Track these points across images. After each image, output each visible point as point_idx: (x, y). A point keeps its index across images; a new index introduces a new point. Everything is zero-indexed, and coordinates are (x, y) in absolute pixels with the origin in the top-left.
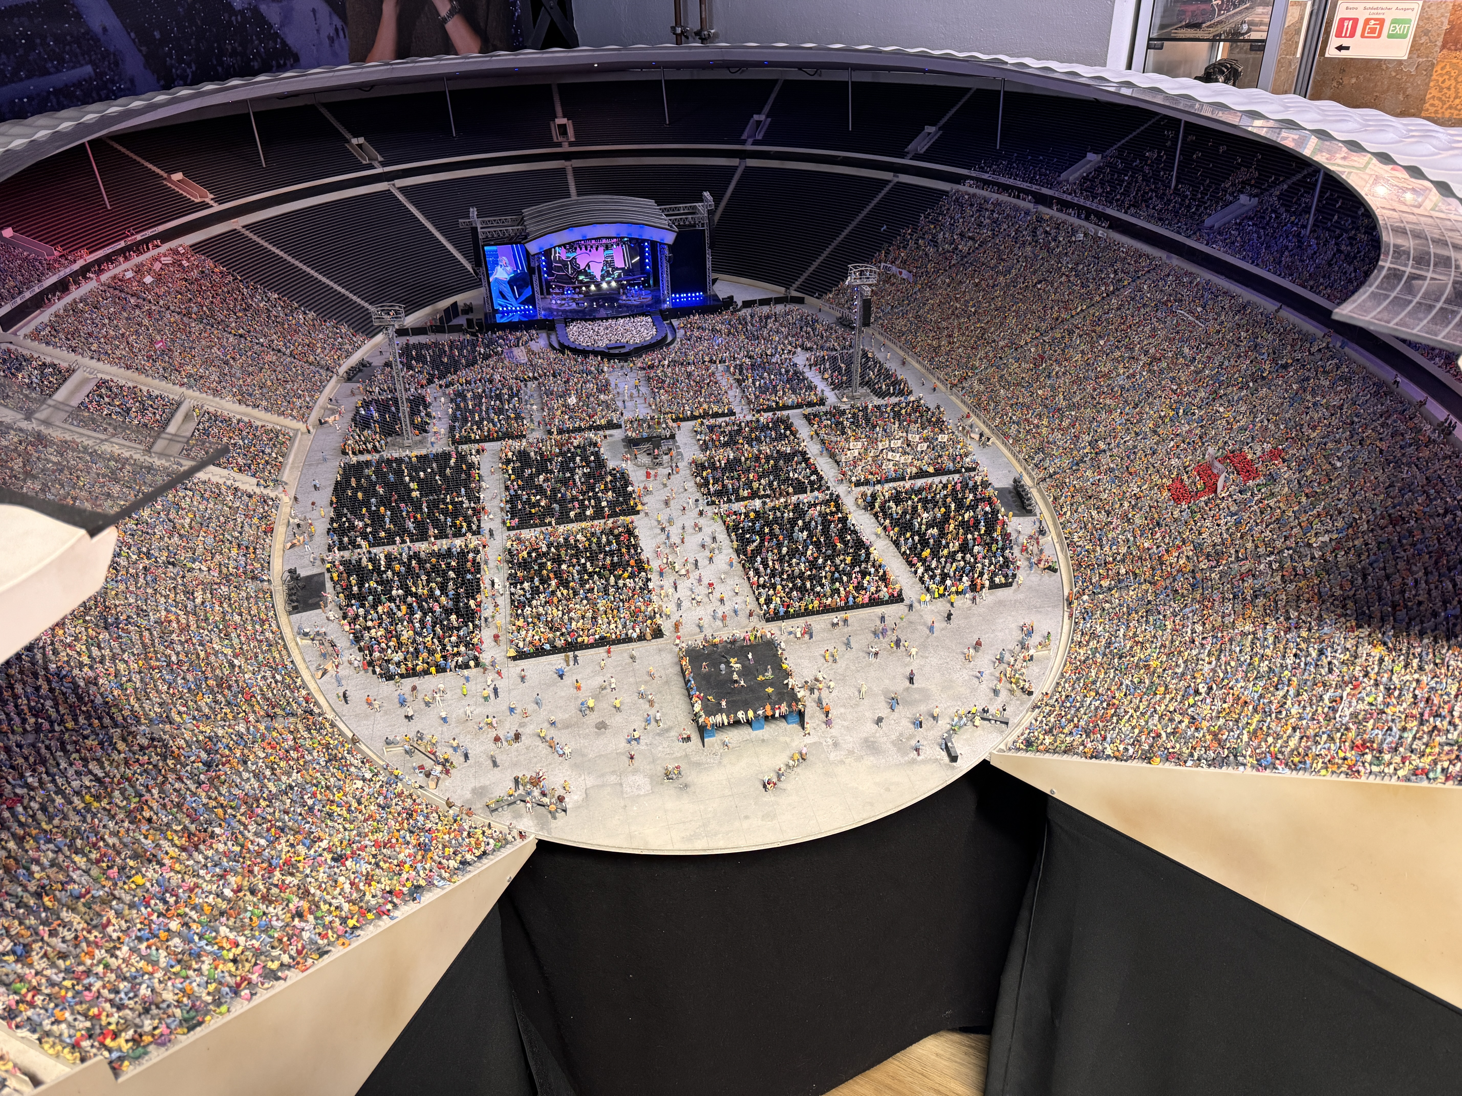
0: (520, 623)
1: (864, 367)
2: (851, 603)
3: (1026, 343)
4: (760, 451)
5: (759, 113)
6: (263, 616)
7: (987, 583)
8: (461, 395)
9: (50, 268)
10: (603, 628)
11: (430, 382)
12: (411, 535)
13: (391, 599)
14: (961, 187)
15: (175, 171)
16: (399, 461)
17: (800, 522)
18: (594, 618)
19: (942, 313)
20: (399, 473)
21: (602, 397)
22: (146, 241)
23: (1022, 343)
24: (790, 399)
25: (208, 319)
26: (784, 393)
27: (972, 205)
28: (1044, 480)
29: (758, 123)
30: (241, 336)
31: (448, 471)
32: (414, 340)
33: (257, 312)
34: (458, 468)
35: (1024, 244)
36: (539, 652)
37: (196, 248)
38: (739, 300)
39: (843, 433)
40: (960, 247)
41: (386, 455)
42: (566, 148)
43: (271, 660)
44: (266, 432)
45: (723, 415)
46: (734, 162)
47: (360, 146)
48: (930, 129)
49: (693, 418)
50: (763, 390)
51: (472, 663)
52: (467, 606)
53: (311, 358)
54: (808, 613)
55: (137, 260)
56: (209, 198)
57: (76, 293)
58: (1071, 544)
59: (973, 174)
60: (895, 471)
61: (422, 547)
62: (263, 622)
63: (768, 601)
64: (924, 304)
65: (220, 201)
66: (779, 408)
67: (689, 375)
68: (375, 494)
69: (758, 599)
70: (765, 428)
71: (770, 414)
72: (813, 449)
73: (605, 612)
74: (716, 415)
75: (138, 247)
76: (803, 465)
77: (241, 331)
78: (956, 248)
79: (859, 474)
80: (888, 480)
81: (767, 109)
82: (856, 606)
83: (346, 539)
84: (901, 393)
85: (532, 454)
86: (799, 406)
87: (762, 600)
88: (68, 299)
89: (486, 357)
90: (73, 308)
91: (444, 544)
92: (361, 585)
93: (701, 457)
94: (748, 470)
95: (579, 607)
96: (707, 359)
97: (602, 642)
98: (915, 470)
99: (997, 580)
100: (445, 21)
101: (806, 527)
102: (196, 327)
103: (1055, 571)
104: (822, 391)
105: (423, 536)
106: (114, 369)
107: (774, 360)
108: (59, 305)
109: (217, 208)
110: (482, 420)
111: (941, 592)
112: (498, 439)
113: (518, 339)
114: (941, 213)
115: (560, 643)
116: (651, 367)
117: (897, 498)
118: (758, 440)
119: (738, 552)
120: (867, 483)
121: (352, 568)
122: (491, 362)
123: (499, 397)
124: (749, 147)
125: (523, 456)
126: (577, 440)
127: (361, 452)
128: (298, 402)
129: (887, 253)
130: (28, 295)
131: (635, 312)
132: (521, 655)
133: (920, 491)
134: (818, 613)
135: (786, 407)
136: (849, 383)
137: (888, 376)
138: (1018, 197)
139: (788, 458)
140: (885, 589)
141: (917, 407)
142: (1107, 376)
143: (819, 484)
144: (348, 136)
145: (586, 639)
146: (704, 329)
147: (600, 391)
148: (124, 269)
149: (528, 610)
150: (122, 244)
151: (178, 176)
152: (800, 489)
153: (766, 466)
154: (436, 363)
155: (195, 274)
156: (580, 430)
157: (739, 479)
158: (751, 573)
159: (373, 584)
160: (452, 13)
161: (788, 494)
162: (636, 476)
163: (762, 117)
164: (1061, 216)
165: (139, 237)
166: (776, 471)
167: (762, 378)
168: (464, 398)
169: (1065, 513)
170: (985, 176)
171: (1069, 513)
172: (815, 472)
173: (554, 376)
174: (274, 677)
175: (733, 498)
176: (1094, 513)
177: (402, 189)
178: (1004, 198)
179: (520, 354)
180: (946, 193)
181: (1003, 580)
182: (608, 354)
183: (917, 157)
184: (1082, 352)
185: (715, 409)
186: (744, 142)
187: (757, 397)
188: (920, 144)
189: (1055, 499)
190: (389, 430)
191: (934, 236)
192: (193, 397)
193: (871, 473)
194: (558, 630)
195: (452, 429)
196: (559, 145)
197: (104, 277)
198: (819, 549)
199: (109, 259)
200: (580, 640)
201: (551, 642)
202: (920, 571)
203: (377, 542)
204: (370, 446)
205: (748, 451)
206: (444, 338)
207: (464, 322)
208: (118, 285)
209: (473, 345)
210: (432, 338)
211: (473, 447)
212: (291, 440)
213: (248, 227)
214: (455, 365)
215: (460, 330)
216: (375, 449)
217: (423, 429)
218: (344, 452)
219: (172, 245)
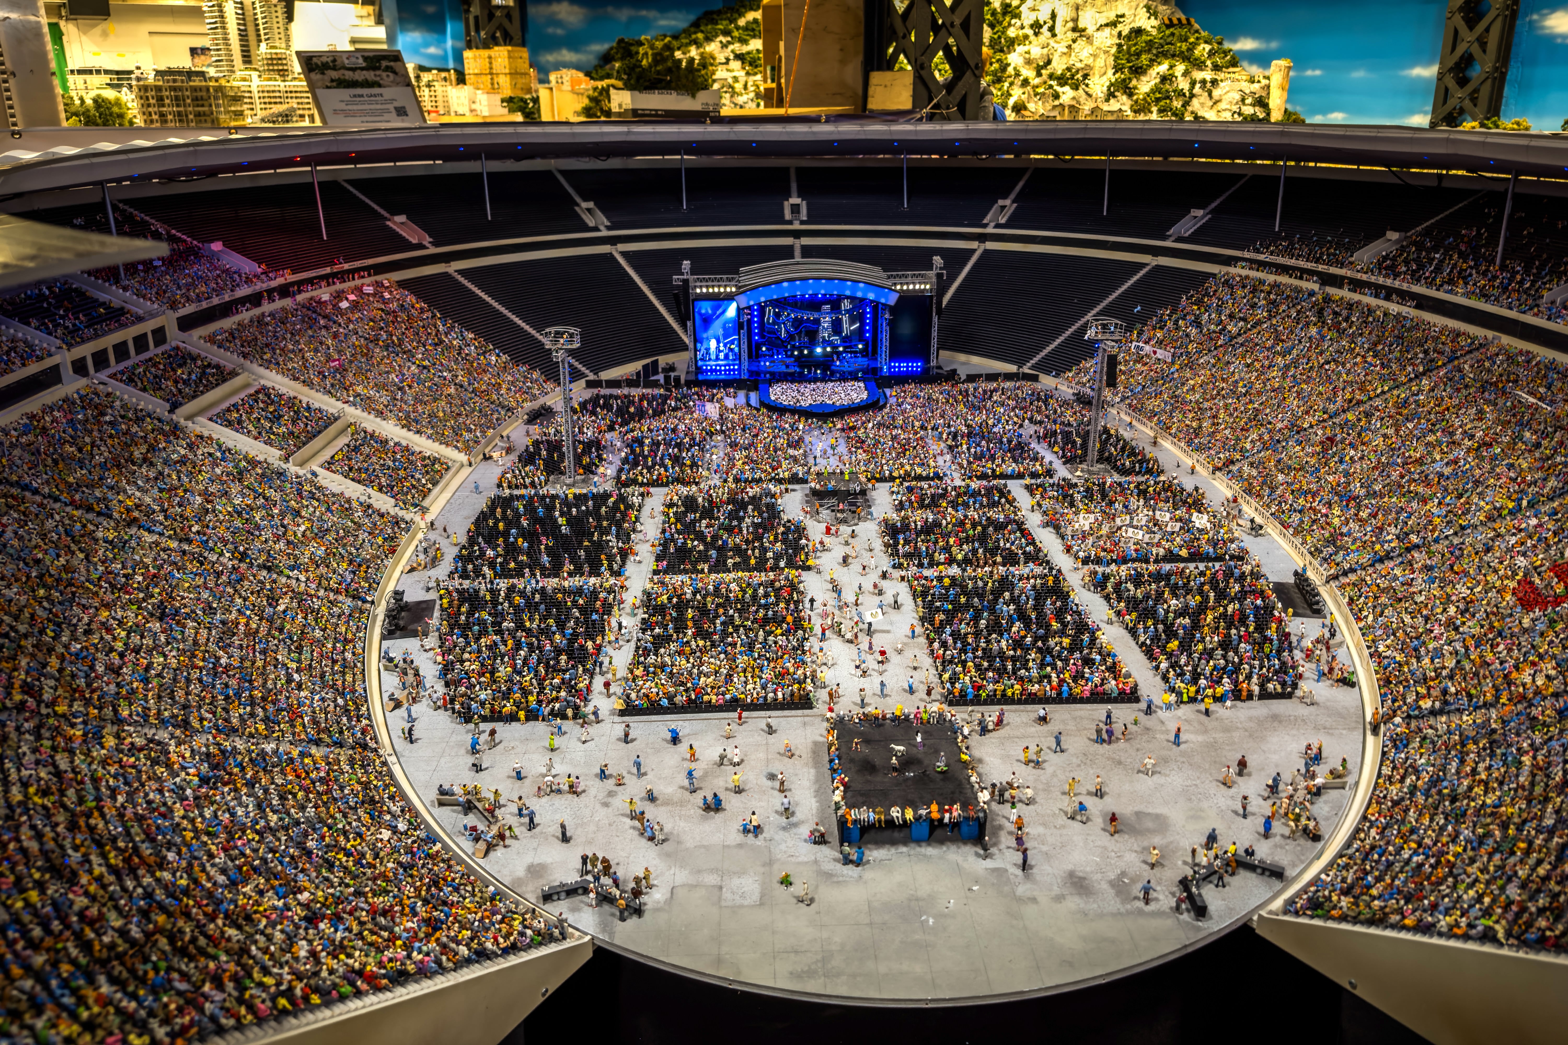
0: (639, 672)
1: (1104, 444)
2: (1065, 695)
3: (1311, 426)
4: (966, 517)
5: (1005, 197)
6: (350, 636)
7: (1256, 689)
8: (640, 442)
9: (248, 281)
10: (738, 687)
11: (611, 428)
12: (543, 569)
13: (500, 632)
14: (1232, 270)
15: (399, 213)
16: (554, 497)
17: (1007, 595)
18: (729, 677)
19: (1204, 393)
20: (550, 508)
21: (791, 452)
22: (353, 271)
23: (1306, 425)
24: (1010, 467)
25: (397, 350)
26: (1003, 461)
27: (1244, 287)
28: (1336, 577)
29: (1003, 207)
30: (425, 367)
31: (604, 509)
32: (605, 391)
33: (450, 347)
34: (615, 508)
35: (1307, 325)
36: (653, 708)
37: (403, 284)
38: (963, 374)
39: (1072, 505)
40: (1229, 328)
41: (543, 491)
42: (796, 226)
43: (340, 683)
44: (424, 458)
45: (927, 478)
46: (974, 245)
47: (589, 210)
48: (1197, 213)
49: (892, 479)
50: (978, 457)
51: (570, 712)
52: (583, 648)
53: (494, 397)
54: (1005, 700)
55: (339, 286)
56: (427, 240)
57: (267, 307)
58: (1375, 655)
59: (1247, 255)
60: (1136, 550)
61: (552, 583)
62: (346, 641)
63: (954, 679)
64: (1183, 384)
65: (436, 244)
66: (995, 476)
67: (894, 438)
68: (518, 526)
69: (941, 676)
70: (975, 494)
71: (985, 483)
72: (1033, 521)
73: (745, 671)
74: (919, 478)
75: (342, 276)
76: (1018, 534)
77: (426, 363)
78: (1224, 329)
79: (1088, 548)
80: (1124, 560)
81: (1013, 196)
82: (1073, 699)
83: (470, 567)
84: (1149, 471)
85: (700, 500)
86: (1020, 476)
87: (946, 676)
88: (257, 311)
89: (675, 409)
90: (260, 321)
91: (576, 581)
92: (470, 613)
93: (894, 517)
94: (949, 535)
95: (713, 662)
96: (917, 424)
97: (733, 705)
98: (1162, 552)
99: (1270, 686)
101: (1014, 600)
102: (378, 353)
103: (1352, 685)
104: (1051, 463)
105: (555, 571)
106: (279, 378)
107: (995, 430)
108: (246, 315)
109: (433, 250)
110: (654, 464)
111: (1192, 695)
112: (667, 484)
113: (713, 395)
114: (1207, 294)
115: (680, 699)
116: (853, 428)
117: (1137, 579)
118: (966, 505)
119: (922, 619)
120: (1098, 561)
121: (472, 599)
122: (679, 414)
123: (679, 445)
124: (990, 230)
125: (690, 503)
126: (753, 491)
127: (517, 487)
128: (467, 436)
129: (1140, 333)
130: (216, 301)
131: (845, 377)
132: (630, 710)
133: (1168, 576)
134: (1020, 702)
135: (1003, 476)
136: (1083, 459)
137: (1133, 453)
138: (1301, 278)
139: (1000, 527)
140: (1113, 682)
141: (1168, 487)
142: (1420, 461)
143: (1036, 556)
144: (578, 199)
145: (714, 698)
146: (918, 397)
147: (789, 445)
148: (325, 294)
149: (652, 659)
150: (328, 270)
151: (401, 218)
152: (1011, 559)
153: (971, 532)
154: (621, 412)
155: (394, 306)
156: (759, 481)
157: (936, 542)
158: (936, 645)
159: (485, 615)
161: (995, 563)
162: (815, 530)
163: (1007, 202)
164: (1356, 297)
165: (346, 266)
166: (983, 538)
167: (978, 445)
168: (641, 444)
169: (1366, 617)
170: (1261, 257)
171: (1371, 618)
172: (1033, 543)
173: (744, 430)
174: (335, 701)
175: (926, 561)
176: (1407, 619)
177: (624, 254)
178: (1284, 279)
179: (712, 410)
180: (1212, 275)
181: (1279, 689)
182: (806, 413)
183: (1180, 240)
184: (1385, 436)
185: (919, 470)
186: (985, 226)
187: (969, 463)
188: (1185, 227)
189: (1351, 601)
190: (553, 468)
191: (1197, 317)
192: (354, 413)
193: (1104, 550)
194: (683, 684)
195: (620, 470)
196: (790, 222)
197: (300, 298)
198: (1027, 627)
199: (310, 281)
200: (706, 698)
201: (671, 698)
202: (1164, 665)
203: (505, 574)
204: (528, 481)
205: (951, 515)
206: (636, 392)
207: (661, 377)
208: (314, 308)
209: (665, 398)
210: (626, 391)
211: (638, 490)
212: (448, 469)
213: (461, 272)
214: (641, 415)
215: (655, 384)
216: (533, 484)
217: (589, 469)
218: (499, 485)
219: (379, 278)
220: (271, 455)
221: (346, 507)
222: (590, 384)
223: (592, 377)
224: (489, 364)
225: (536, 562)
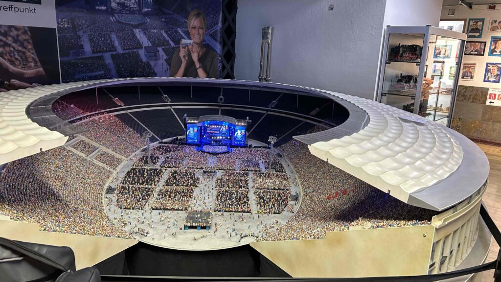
0: (155, 203)
4: (236, 178)
5: (275, 100)
9: (79, 115)
10: (174, 206)
11: (162, 154)
12: (140, 183)
13: (129, 194)
14: (321, 125)
15: (116, 97)
16: (145, 169)
18: (173, 204)
20: (144, 171)
21: (203, 162)
22: (104, 112)
24: (251, 169)
25: (113, 132)
26: (251, 167)
29: (274, 103)
30: (119, 137)
31: (156, 172)
32: (163, 145)
33: (125, 132)
34: (158, 172)
36: (157, 209)
37: (115, 116)
38: (253, 146)
39: (260, 177)
41: (143, 167)
42: (220, 104)
44: (117, 158)
45: (232, 170)
46: (265, 112)
47: (166, 97)
48: (317, 109)
49: (223, 170)
50: (246, 166)
51: (140, 208)
52: (145, 198)
53: (135, 145)
54: (225, 211)
55: (100, 116)
56: (123, 104)
57: (83, 121)
59: (325, 121)
60: (267, 187)
61: (141, 186)
63: (217, 207)
65: (125, 106)
66: (247, 170)
68: (136, 174)
69: (214, 206)
70: (240, 174)
71: (244, 172)
72: (250, 180)
73: (176, 204)
74: (230, 170)
75: (101, 113)
76: (245, 183)
80: (264, 189)
81: (277, 100)
82: (238, 212)
83: (125, 182)
85: (178, 171)
86: (252, 171)
88: (81, 122)
89: (179, 150)
90: (81, 124)
91: (146, 186)
92: (123, 190)
93: (220, 177)
95: (170, 202)
96: (235, 157)
97: (173, 209)
99: (276, 212)
100: (197, 69)
102: (108, 133)
103: (293, 213)
104: (262, 168)
105: (142, 184)
106: (86, 138)
108: (78, 123)
109: (124, 107)
110: (170, 163)
111: (261, 212)
112: (171, 168)
113: (189, 147)
115: (162, 208)
116: (220, 157)
117: (264, 192)
118: (237, 176)
119: (216, 197)
120: (258, 189)
121: (124, 188)
123: (177, 159)
124: (270, 109)
125: (175, 171)
126: (191, 170)
127: (137, 166)
128: (127, 154)
130: (72, 119)
131: (224, 145)
132: (152, 209)
133: (271, 192)
134: (227, 211)
135: (249, 171)
136: (270, 168)
137: (281, 168)
140: (247, 210)
143: (246, 187)
144: (163, 94)
145: (169, 208)
146: (240, 151)
148: (96, 118)
149: (158, 201)
150: (98, 112)
151: (117, 99)
152: (240, 187)
154: (165, 150)
155: (113, 121)
156: (193, 168)
157: (226, 183)
158: (216, 202)
159: (126, 191)
160: (199, 67)
161: (236, 188)
162: (201, 179)
163: (275, 102)
165: (102, 111)
166: (237, 183)
167: (247, 163)
168: (168, 158)
170: (327, 122)
172: (247, 184)
175: (222, 186)
177: (173, 109)
179: (187, 150)
180: (316, 125)
182: (210, 153)
183: (312, 116)
185: (231, 168)
186: (269, 107)
187: (243, 167)
188: (313, 113)
190: (146, 162)
192: (102, 147)
193: (260, 187)
194: (163, 205)
195: (162, 164)
196: (219, 103)
197: (91, 119)
198: (236, 199)
199: (93, 115)
200: (167, 208)
201: (160, 207)
203: (132, 184)
205: (233, 178)
206: (171, 145)
207: (178, 142)
208: (94, 121)
209: (177, 147)
210: (168, 145)
211: (164, 168)
212: (122, 161)
213: (130, 113)
214: (170, 151)
215: (176, 144)
216: (141, 166)
217: (155, 163)
218: (133, 165)
219: (109, 114)
220: (84, 156)
221: (99, 168)
222: (160, 143)
223: (160, 141)
224: (135, 136)
225: (138, 182)
